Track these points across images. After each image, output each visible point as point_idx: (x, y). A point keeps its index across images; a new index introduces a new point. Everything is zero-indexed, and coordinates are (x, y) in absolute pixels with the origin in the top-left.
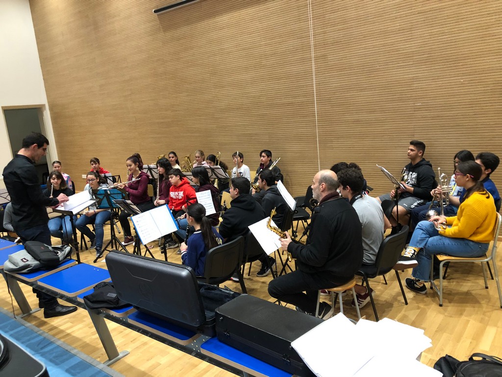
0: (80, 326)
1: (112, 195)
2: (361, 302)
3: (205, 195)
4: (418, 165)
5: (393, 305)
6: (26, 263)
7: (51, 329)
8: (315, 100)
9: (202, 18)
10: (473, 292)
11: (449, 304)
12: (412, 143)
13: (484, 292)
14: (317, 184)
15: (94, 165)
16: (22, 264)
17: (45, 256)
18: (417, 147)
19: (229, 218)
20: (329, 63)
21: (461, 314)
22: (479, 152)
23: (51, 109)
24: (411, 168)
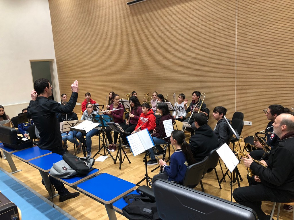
1: (104, 119)
3: (168, 122)
6: (67, 171)
7: (70, 210)
8: (236, 62)
14: (278, 125)
16: (63, 171)
17: (80, 167)
23: (57, 63)
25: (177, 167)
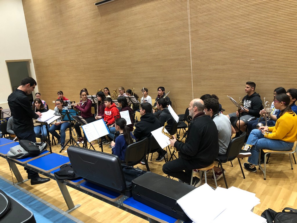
0: (52, 189)
1: (70, 113)
2: (217, 177)
3: (125, 113)
4: (252, 96)
5: (236, 178)
6: (20, 152)
7: (35, 192)
8: (191, 57)
9: (124, 8)
10: (284, 171)
11: (270, 179)
12: (247, 83)
13: (291, 171)
14: (192, 107)
15: (60, 95)
16: (18, 153)
17: (31, 149)
18: (250, 85)
19: (139, 127)
20: (199, 35)
21: (277, 184)
22: (289, 89)
23: (35, 62)
24: (248, 98)
25: (121, 148)
